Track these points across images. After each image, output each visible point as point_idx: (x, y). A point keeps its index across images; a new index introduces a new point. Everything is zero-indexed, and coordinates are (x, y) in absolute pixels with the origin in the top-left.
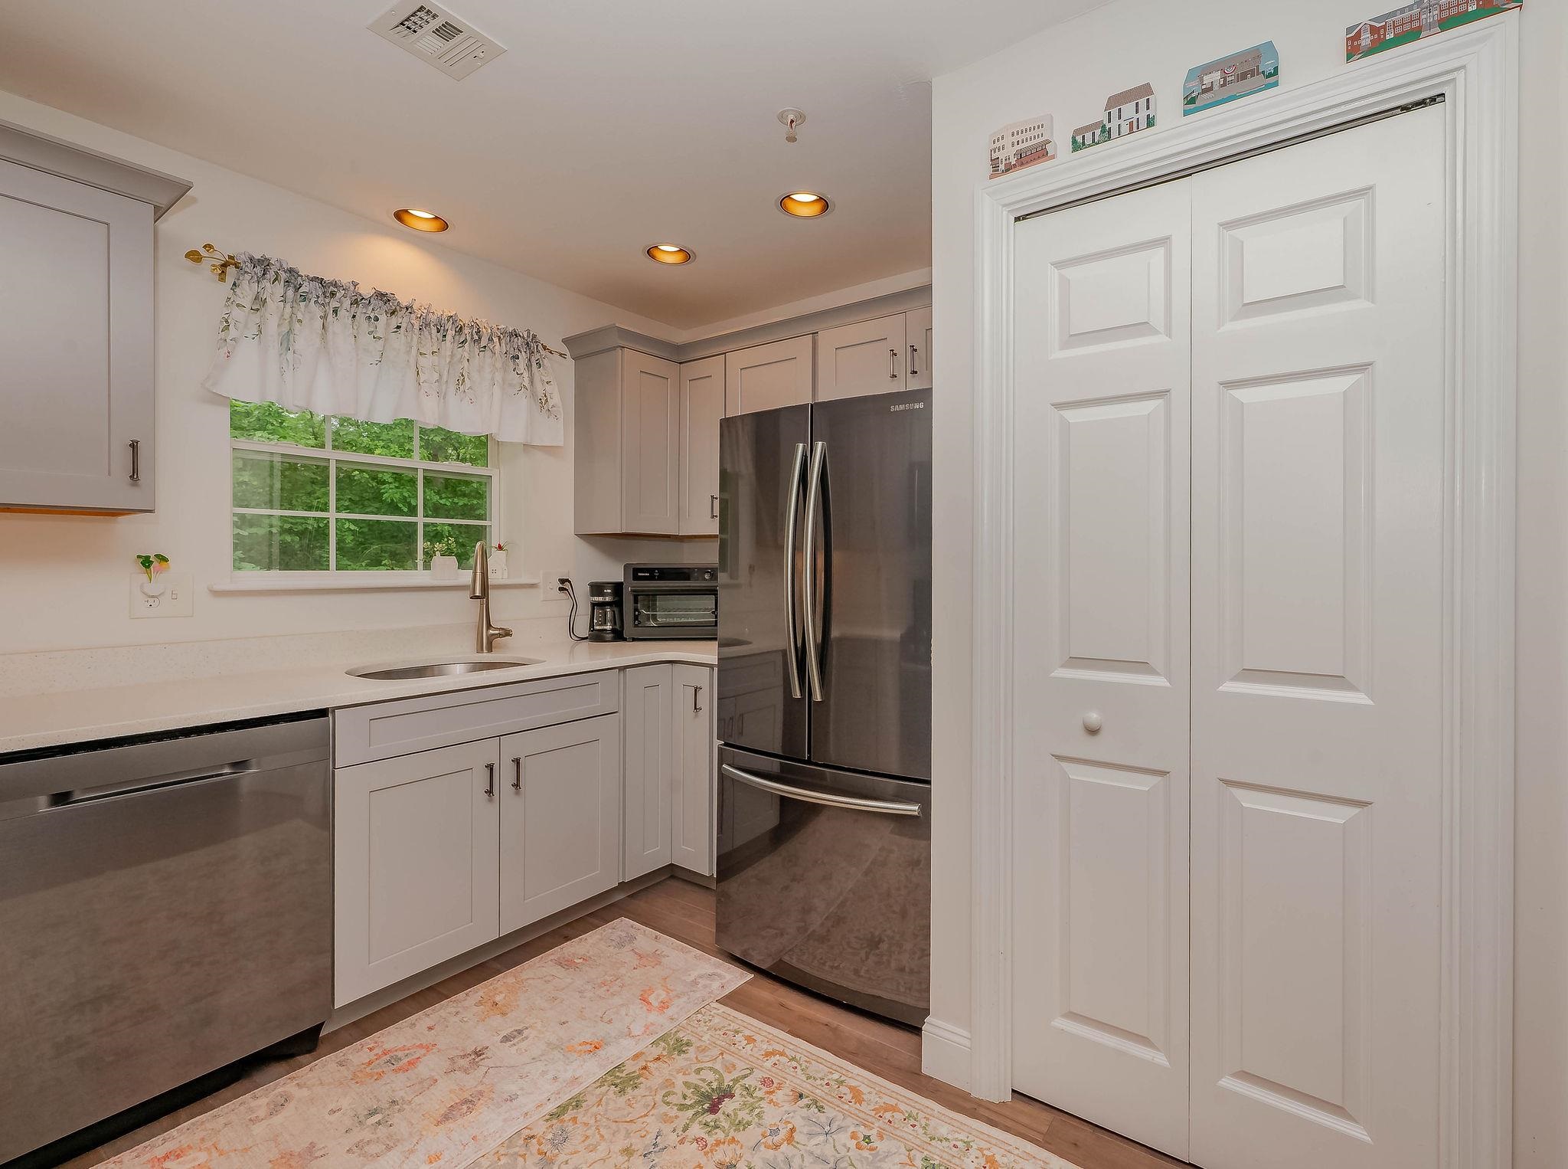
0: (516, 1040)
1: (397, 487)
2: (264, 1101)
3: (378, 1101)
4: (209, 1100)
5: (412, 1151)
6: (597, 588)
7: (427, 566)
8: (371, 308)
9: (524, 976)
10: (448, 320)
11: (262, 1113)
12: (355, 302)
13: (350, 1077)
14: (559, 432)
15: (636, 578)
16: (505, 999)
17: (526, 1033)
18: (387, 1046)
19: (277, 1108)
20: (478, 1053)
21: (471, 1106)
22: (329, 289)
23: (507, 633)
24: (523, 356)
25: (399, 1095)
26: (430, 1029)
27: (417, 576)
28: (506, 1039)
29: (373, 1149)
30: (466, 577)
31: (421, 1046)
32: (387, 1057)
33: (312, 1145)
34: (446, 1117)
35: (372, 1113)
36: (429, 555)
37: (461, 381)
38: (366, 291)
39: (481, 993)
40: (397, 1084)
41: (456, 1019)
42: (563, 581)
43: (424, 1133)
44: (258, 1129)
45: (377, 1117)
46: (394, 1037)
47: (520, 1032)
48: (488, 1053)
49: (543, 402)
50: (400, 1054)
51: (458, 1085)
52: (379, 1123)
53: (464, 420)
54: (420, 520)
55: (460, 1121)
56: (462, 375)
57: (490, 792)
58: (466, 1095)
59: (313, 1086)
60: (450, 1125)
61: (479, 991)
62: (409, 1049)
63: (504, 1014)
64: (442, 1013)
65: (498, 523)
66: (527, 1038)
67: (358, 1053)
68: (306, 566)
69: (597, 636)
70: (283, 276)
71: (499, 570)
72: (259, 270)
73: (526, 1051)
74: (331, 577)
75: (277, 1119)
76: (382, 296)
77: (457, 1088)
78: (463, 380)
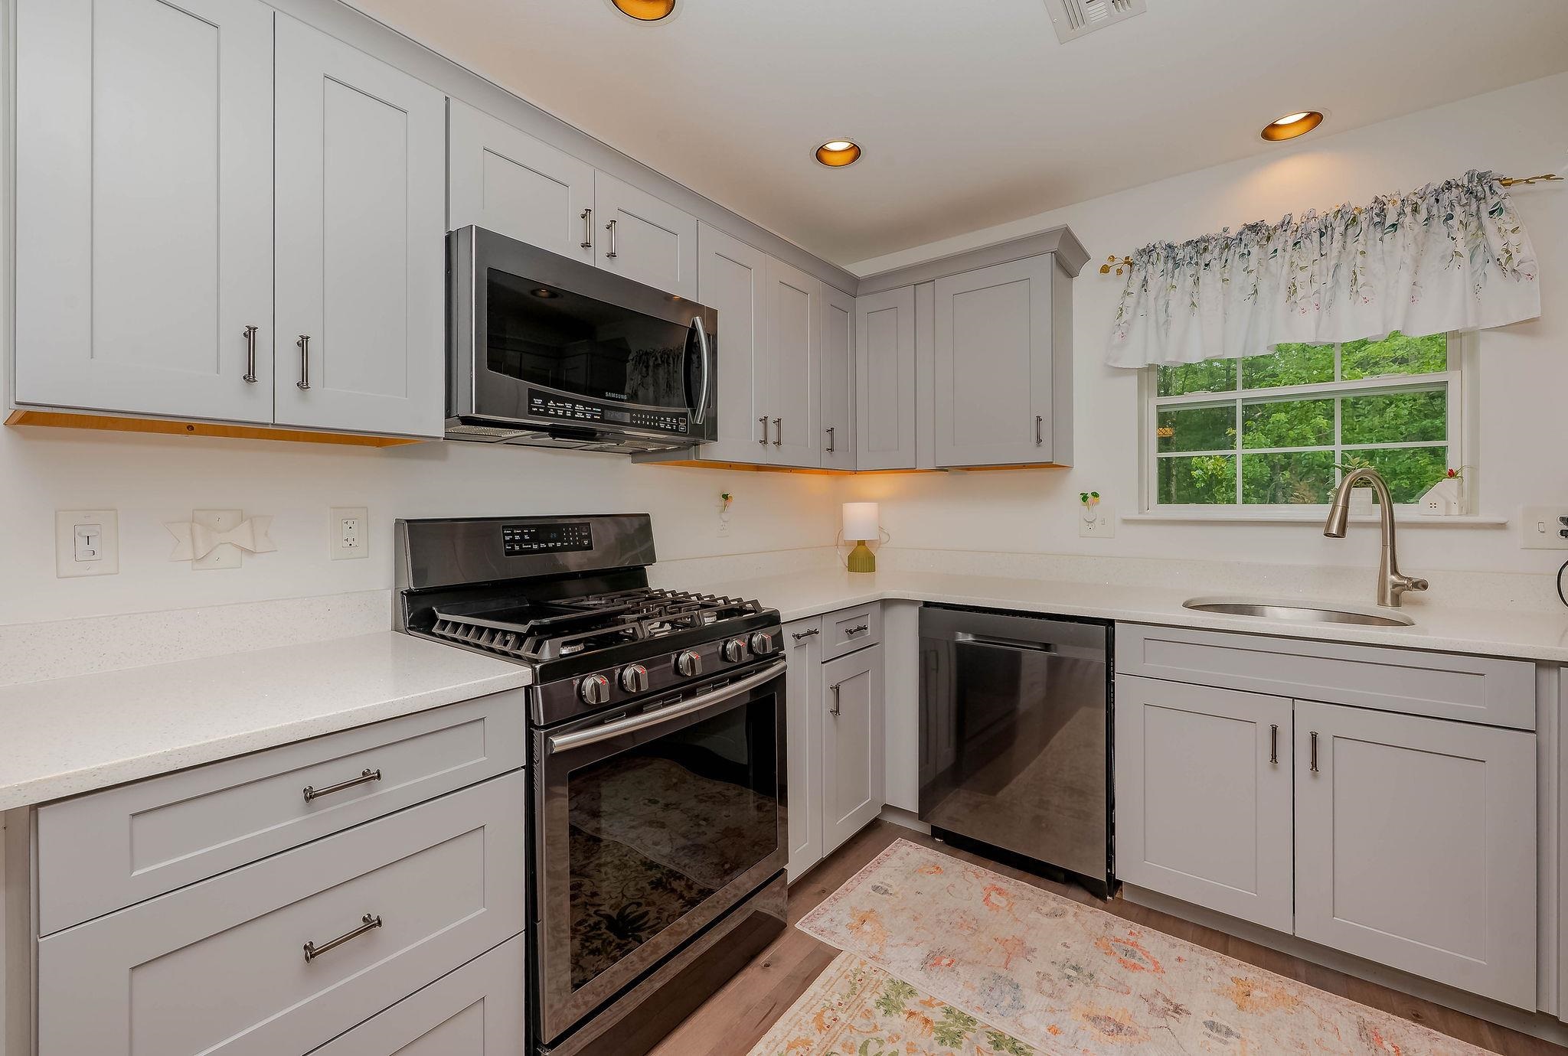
0: (1216, 1035)
2: (1054, 904)
3: (1088, 965)
4: (1043, 881)
5: (1052, 1011)
8: (1243, 245)
9: (1308, 1001)
10: (1335, 217)
11: (1045, 910)
13: (1099, 937)
16: (1261, 998)
17: (1232, 1039)
18: (1140, 942)
19: (1054, 914)
20: (1177, 1009)
21: (1115, 1031)
23: (1417, 586)
25: (1101, 976)
26: (1179, 959)
28: (1212, 1025)
29: (1046, 986)
31: (1156, 963)
32: (1130, 948)
33: (1034, 950)
34: (1095, 1019)
35: (1076, 968)
38: (1237, 230)
39: (1251, 976)
40: (1109, 968)
41: (1204, 972)
42: (1564, 521)
43: (1072, 1011)
44: (1033, 916)
45: (1073, 973)
46: (1153, 941)
47: (1229, 1032)
48: (1183, 1018)
49: (1503, 262)
50: (1139, 954)
51: (1134, 1012)
52: (1069, 977)
54: (1338, 448)
55: (1096, 1031)
56: (1354, 273)
58: (1127, 1024)
59: (1080, 921)
60: (1089, 1026)
61: (1253, 974)
62: (1147, 957)
63: (1240, 1007)
64: (1203, 959)
65: (1459, 441)
66: (1226, 1043)
67: (1122, 928)
70: (1163, 254)
71: (1442, 502)
72: (1145, 258)
73: (1209, 1050)
74: (1238, 510)
75: (1046, 920)
76: (1254, 228)
77: (1130, 1012)
78: (1356, 280)
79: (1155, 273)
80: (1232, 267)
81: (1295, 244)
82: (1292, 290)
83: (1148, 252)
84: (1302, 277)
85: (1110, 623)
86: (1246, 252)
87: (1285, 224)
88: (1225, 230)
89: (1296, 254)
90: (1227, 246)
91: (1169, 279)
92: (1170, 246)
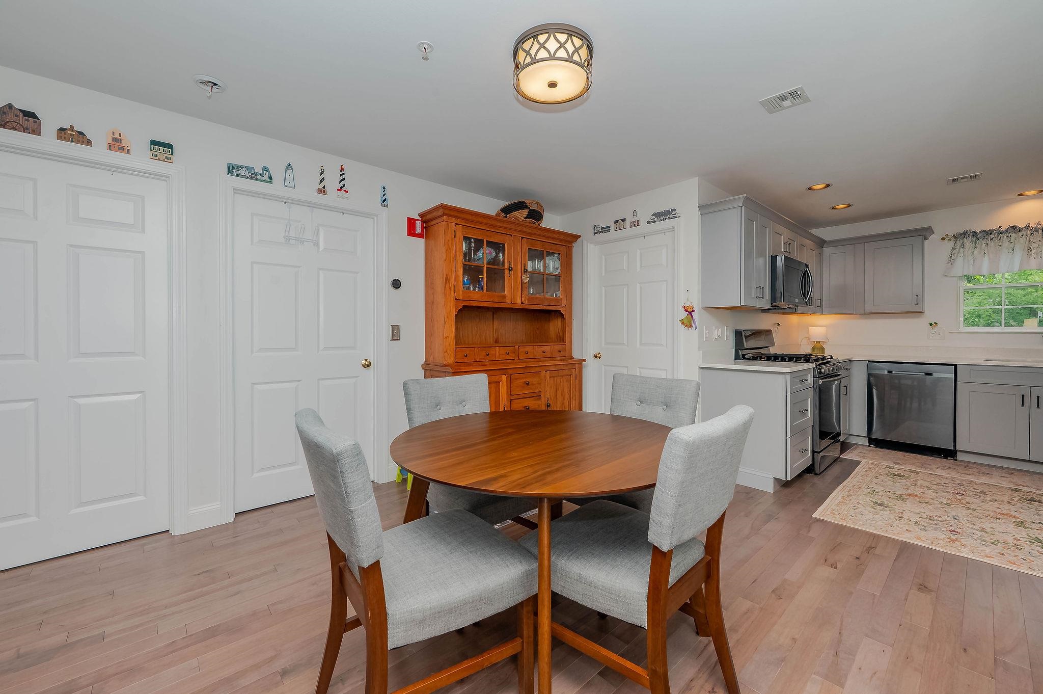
79: (968, 242)
80: (1003, 240)
81: (1031, 234)
82: (1030, 250)
83: (965, 233)
84: (1034, 245)
85: (955, 366)
86: (1009, 235)
87: (1027, 227)
88: (1000, 227)
89: (1031, 237)
90: (1001, 233)
91: (974, 244)
92: (975, 232)
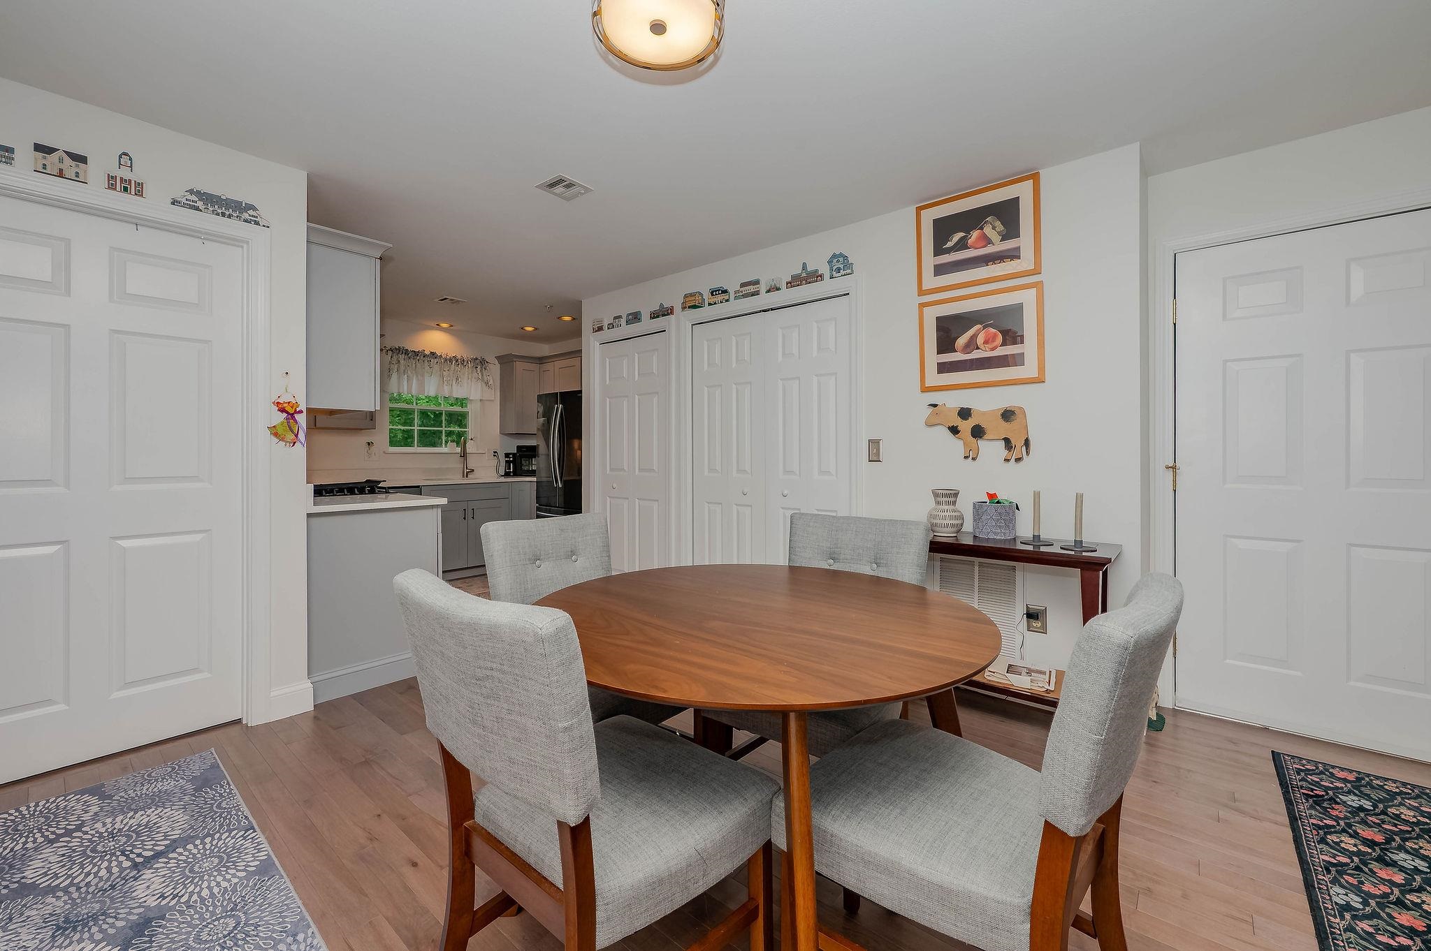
1: (427, 402)
6: (507, 455)
7: (446, 446)
8: (429, 358)
10: (453, 358)
12: (424, 357)
14: (495, 395)
15: (521, 451)
22: (416, 354)
23: (473, 470)
24: (479, 367)
27: (443, 449)
30: (459, 450)
36: (446, 442)
37: (457, 379)
38: (427, 352)
42: (494, 452)
49: (487, 383)
53: (458, 392)
54: (444, 429)
56: (457, 376)
57: (465, 518)
65: (471, 430)
68: (406, 445)
69: (507, 474)
71: (470, 447)
72: (398, 351)
74: (416, 449)
76: (433, 354)
